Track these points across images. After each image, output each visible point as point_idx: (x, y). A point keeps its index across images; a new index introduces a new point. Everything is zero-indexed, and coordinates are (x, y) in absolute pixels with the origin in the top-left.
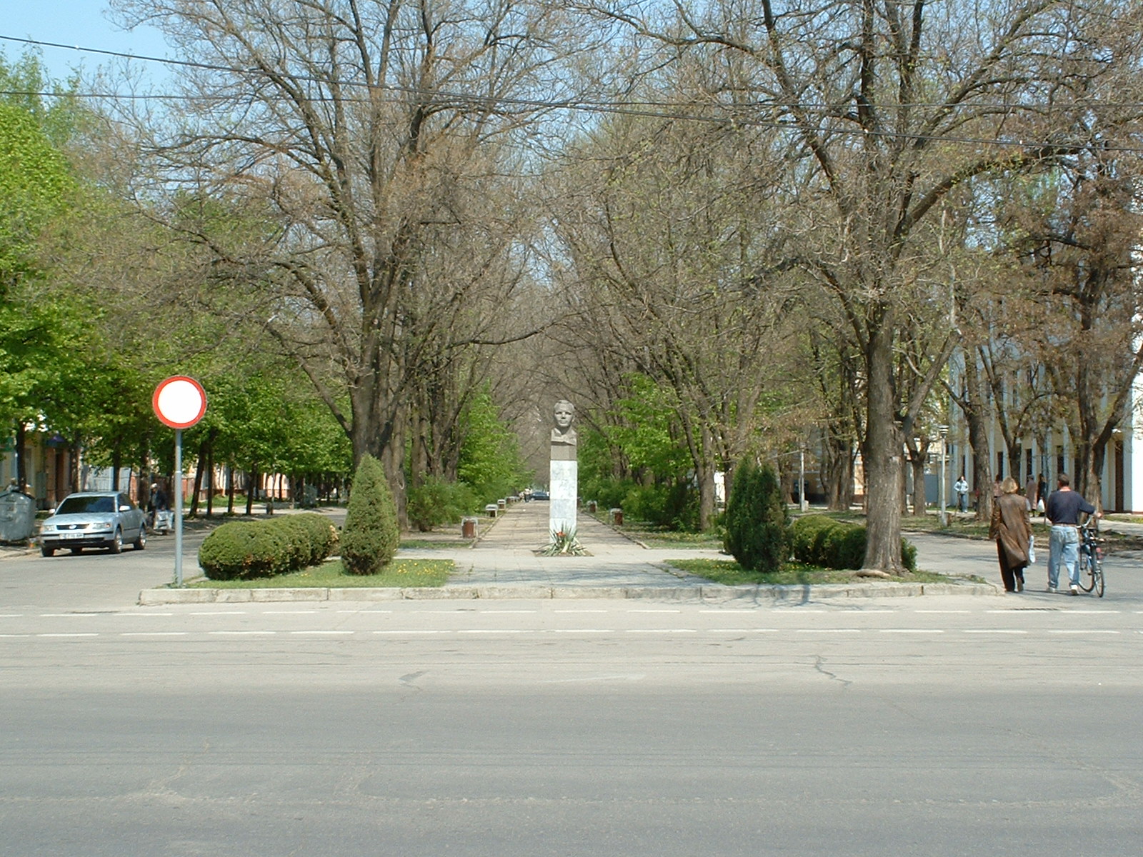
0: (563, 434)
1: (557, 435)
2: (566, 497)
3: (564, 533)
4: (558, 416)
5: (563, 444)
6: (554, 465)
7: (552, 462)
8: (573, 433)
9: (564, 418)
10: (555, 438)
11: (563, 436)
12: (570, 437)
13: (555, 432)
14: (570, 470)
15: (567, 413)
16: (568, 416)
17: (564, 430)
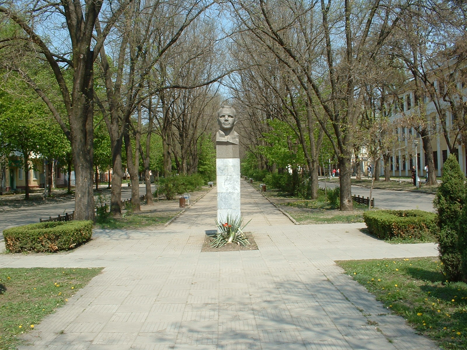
0: (226, 135)
1: (221, 136)
2: (230, 190)
3: (229, 224)
4: (222, 120)
5: (227, 143)
6: (219, 163)
7: (217, 160)
8: (236, 134)
9: (226, 120)
10: (219, 139)
11: (226, 137)
12: (233, 137)
13: (219, 133)
14: (234, 166)
15: (229, 116)
16: (230, 119)
17: (227, 131)
